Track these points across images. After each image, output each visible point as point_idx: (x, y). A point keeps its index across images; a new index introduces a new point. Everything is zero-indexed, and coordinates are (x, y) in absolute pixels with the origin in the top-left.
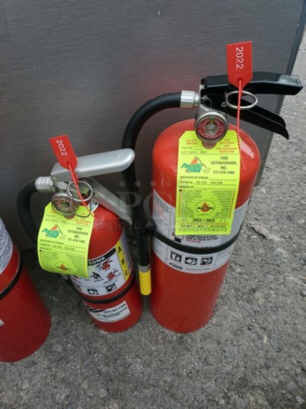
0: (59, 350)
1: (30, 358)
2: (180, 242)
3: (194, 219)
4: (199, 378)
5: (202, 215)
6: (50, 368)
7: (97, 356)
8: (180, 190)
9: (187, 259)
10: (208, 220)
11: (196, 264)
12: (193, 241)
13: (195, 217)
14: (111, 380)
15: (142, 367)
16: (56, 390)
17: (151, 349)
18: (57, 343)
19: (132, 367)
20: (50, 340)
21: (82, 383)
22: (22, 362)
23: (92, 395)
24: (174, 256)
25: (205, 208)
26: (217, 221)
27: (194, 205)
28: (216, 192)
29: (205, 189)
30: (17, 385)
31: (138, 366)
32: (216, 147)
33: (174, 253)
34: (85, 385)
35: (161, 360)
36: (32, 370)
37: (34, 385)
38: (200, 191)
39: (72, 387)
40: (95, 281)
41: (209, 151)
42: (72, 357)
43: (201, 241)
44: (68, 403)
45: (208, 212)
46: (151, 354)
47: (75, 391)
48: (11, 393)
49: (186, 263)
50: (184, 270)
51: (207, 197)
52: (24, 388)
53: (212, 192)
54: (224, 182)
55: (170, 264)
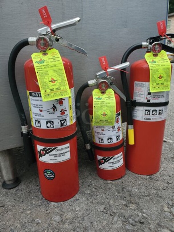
0: (88, 192)
1: (74, 198)
2: (149, 102)
3: (157, 84)
4: (169, 189)
5: (160, 81)
6: (88, 200)
7: (112, 191)
8: (151, 70)
9: (153, 111)
10: (162, 84)
11: (156, 115)
12: (156, 99)
13: (157, 83)
14: (125, 197)
15: (138, 190)
16: (96, 207)
17: (138, 183)
18: (86, 190)
19: (133, 191)
20: (81, 190)
21: (110, 201)
22: (70, 200)
23: (118, 205)
24: (146, 112)
25: (160, 77)
26: (165, 84)
27: (156, 76)
28: (164, 69)
29: (159, 68)
30: (72, 210)
31: (135, 190)
32: (158, 56)
33: (147, 111)
34: (112, 202)
35: (146, 186)
36: (78, 202)
37: (82, 208)
38: (158, 69)
39: (105, 204)
40: (112, 131)
41: (156, 58)
42: (98, 193)
43: (159, 98)
44: (106, 210)
45: (161, 79)
46: (139, 185)
47: (108, 205)
48: (71, 213)
49: (153, 114)
50: (152, 120)
51: (161, 72)
52: (77, 210)
53: (163, 69)
54: (166, 65)
55: (144, 119)
